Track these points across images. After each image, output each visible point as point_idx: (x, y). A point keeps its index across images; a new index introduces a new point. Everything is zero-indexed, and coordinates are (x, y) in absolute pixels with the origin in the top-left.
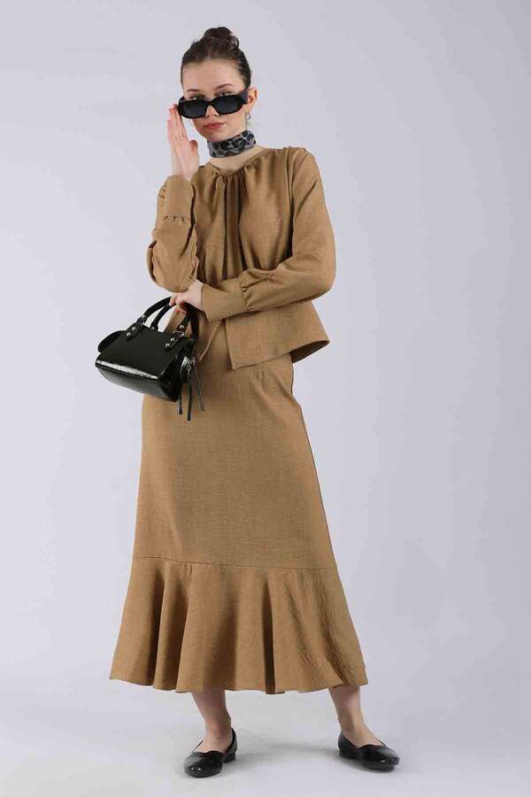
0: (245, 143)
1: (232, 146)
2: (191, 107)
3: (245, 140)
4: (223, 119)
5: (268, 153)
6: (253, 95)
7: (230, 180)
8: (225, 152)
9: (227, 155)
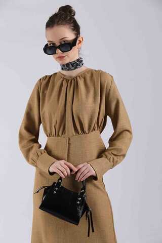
0: (77, 65)
1: (71, 66)
2: (50, 49)
3: (78, 63)
4: (65, 54)
5: (89, 71)
6: (81, 40)
7: (69, 82)
8: (68, 68)
9: (68, 70)
